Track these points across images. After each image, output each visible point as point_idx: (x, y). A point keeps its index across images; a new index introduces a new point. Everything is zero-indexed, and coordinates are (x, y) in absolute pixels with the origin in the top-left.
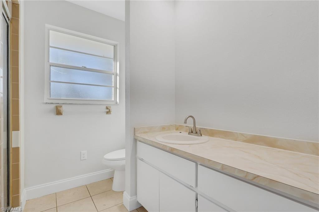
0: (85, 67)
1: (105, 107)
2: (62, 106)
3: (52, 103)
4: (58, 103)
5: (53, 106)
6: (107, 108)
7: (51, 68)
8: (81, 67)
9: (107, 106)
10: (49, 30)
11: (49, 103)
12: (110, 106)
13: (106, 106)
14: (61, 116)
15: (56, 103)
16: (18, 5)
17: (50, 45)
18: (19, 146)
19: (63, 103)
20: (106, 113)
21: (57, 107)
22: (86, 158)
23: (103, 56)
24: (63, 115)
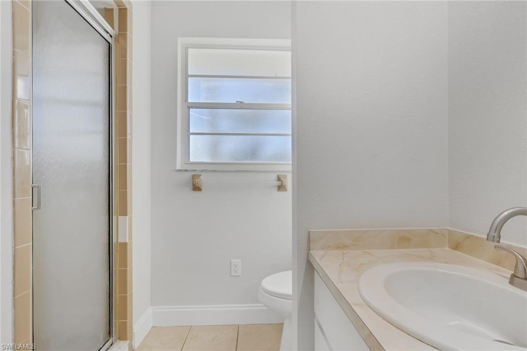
0: (241, 102)
1: (274, 176)
2: (200, 175)
3: (186, 170)
4: (195, 170)
5: (188, 175)
6: (279, 179)
7: (190, 112)
8: (235, 102)
9: (279, 174)
10: (187, 49)
11: (181, 170)
12: (285, 174)
13: (277, 174)
14: (200, 192)
15: (192, 171)
16: (126, 9)
17: (190, 73)
18: (127, 241)
19: (203, 171)
20: (276, 189)
21: (194, 177)
22: (240, 275)
23: (274, 76)
24: (203, 190)
